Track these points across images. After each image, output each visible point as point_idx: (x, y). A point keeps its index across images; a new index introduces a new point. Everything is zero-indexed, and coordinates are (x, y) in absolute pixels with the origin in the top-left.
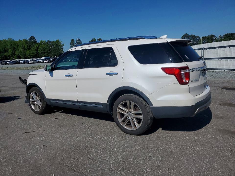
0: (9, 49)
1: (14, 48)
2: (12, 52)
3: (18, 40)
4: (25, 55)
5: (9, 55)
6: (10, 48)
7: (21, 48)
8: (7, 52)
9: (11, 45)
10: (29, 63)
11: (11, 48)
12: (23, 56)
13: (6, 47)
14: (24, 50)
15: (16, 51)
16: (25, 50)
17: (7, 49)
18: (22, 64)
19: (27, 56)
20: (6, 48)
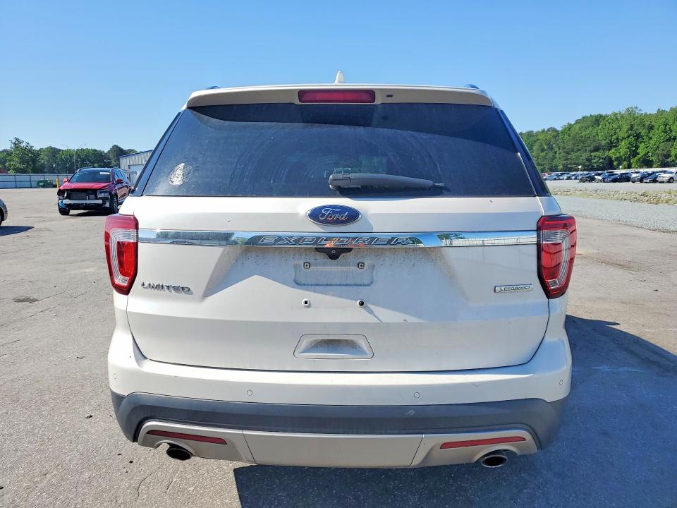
0: (623, 138)
1: (638, 136)
2: (628, 148)
3: (654, 112)
4: (668, 156)
5: (618, 155)
6: (626, 136)
7: (657, 135)
8: (616, 146)
9: (632, 128)
10: (655, 181)
11: (628, 137)
12: (660, 157)
13: (615, 133)
14: (667, 140)
15: (641, 142)
16: (669, 140)
17: (617, 139)
18: (634, 182)
19: (673, 158)
20: (614, 137)
